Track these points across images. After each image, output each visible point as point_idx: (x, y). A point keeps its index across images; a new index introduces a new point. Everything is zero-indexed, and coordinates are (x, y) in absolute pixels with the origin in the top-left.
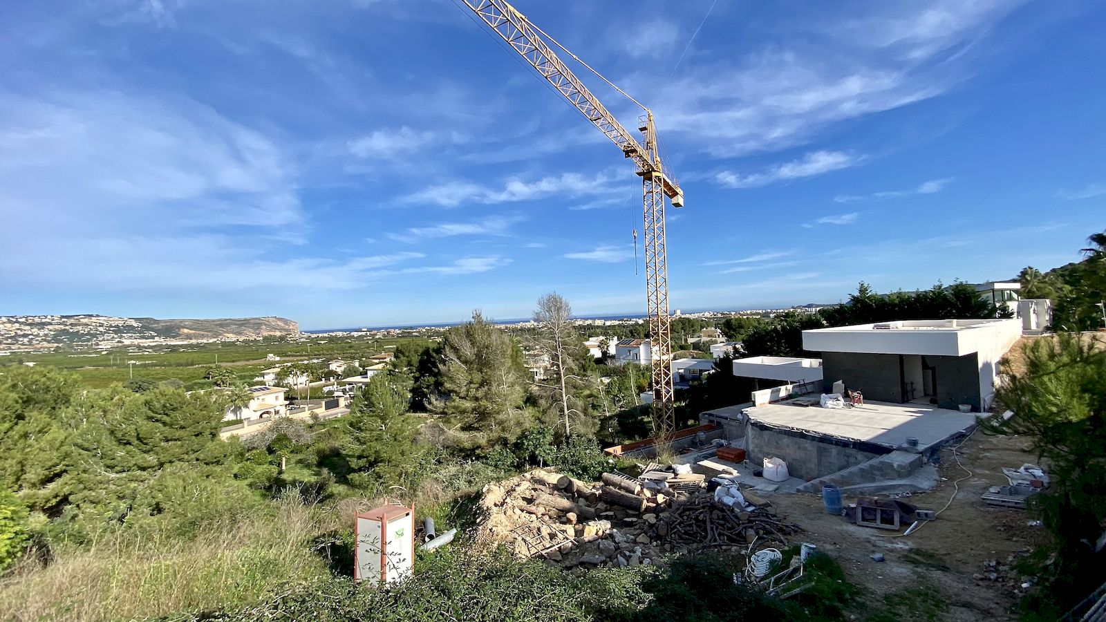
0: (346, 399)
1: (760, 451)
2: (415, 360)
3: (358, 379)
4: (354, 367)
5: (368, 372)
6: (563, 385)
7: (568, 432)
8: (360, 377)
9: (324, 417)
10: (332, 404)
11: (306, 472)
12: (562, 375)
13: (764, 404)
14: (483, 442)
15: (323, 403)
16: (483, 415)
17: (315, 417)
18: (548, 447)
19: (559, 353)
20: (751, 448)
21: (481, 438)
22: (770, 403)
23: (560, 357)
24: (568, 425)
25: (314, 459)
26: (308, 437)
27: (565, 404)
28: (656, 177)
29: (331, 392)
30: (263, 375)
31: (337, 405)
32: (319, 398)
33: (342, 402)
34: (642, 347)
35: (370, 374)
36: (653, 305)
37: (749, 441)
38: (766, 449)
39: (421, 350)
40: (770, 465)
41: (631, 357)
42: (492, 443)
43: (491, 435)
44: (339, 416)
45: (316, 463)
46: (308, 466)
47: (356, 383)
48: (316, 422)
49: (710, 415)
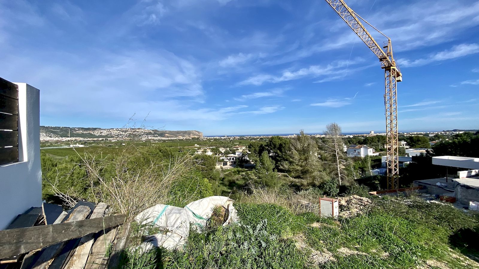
0: (230, 162)
1: (466, 199)
2: (257, 149)
3: (232, 155)
4: (228, 150)
5: (236, 153)
6: (338, 164)
7: (340, 184)
8: (233, 154)
9: (225, 168)
10: (225, 164)
11: (224, 187)
12: (338, 159)
13: (464, 177)
14: (305, 183)
15: (222, 163)
16: (305, 172)
17: (222, 168)
18: (335, 189)
19: (336, 150)
20: (459, 196)
21: (305, 182)
22: (467, 177)
23: (337, 151)
24: (340, 181)
25: (227, 183)
26: (222, 176)
27: (339, 172)
28: (393, 69)
29: (223, 159)
30: (197, 152)
31: (226, 165)
32: (220, 161)
33: (228, 163)
34: (362, 149)
35: (237, 153)
36: (388, 129)
37: (459, 194)
38: (470, 198)
39: (259, 145)
40: (474, 205)
41: (355, 153)
42: (308, 185)
43: (308, 181)
44: (229, 168)
45: (228, 185)
46: (225, 185)
47: (232, 157)
48: (223, 171)
49: (419, 182)
